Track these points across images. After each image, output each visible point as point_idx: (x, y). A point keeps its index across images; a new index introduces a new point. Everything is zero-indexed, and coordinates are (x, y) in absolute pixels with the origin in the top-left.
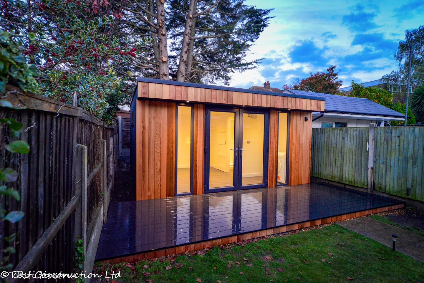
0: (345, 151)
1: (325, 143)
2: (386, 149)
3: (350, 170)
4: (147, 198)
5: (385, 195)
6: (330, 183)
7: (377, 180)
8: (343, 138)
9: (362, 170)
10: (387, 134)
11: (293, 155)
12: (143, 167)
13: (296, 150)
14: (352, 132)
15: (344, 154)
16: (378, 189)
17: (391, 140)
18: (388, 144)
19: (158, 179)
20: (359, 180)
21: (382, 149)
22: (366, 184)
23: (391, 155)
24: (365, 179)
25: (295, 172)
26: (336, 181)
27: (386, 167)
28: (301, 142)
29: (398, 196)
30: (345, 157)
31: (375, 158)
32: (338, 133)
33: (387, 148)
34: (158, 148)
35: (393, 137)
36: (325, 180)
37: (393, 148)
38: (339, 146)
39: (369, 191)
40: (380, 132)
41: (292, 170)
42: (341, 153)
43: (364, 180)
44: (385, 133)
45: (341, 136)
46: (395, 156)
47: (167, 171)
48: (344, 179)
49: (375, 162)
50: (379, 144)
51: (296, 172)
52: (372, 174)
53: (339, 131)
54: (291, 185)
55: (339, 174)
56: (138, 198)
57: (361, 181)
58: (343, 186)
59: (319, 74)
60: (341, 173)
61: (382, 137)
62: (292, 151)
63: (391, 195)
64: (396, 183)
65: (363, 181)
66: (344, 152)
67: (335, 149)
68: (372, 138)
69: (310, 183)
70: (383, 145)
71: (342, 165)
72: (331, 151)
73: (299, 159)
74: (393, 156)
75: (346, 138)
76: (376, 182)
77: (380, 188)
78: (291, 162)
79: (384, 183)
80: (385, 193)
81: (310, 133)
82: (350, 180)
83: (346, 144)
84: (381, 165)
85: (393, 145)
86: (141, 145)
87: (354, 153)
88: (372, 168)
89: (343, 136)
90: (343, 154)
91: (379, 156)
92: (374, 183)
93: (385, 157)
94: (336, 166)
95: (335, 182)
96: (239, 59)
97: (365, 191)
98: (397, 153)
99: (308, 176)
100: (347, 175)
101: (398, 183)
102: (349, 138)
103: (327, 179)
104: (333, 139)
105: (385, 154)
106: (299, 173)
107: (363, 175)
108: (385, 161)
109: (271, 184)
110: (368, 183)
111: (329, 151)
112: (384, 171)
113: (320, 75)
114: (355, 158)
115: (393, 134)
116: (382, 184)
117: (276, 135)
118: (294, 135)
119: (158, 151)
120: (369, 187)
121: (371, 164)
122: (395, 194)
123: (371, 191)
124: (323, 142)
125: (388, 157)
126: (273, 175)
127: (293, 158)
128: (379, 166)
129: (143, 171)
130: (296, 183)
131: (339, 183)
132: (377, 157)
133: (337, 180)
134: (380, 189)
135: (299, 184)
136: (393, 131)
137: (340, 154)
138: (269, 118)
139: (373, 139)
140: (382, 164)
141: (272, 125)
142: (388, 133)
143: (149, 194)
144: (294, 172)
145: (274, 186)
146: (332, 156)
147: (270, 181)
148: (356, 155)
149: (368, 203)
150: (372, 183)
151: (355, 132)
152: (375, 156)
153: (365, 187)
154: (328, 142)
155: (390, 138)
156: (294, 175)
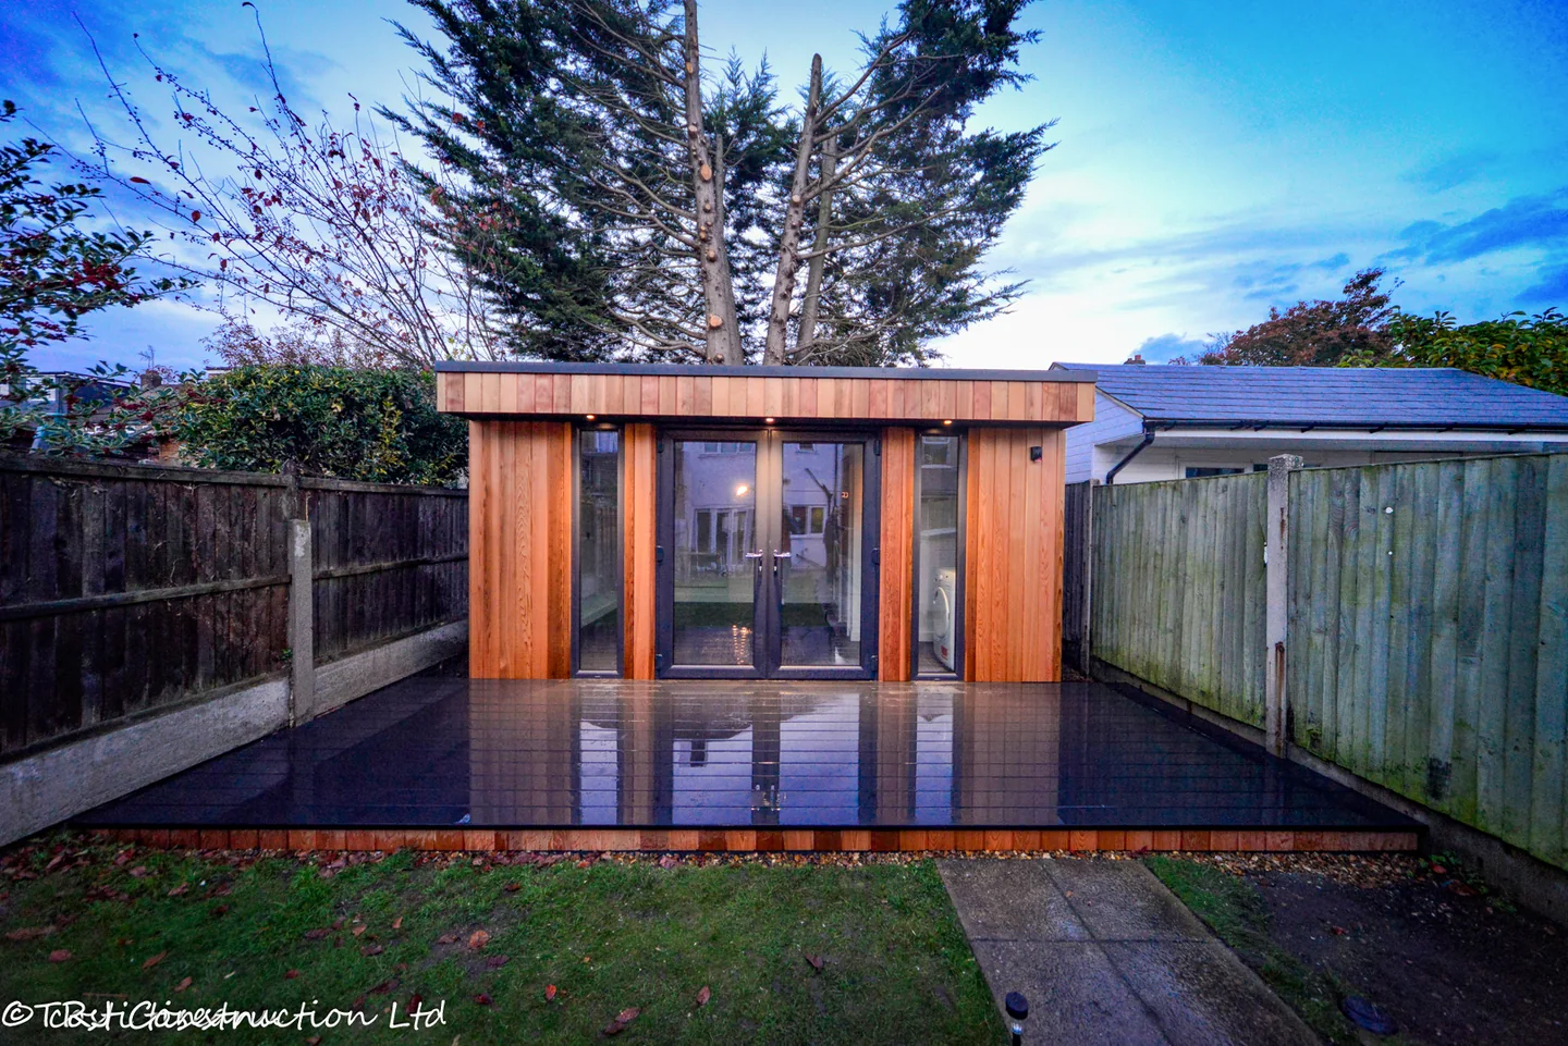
0: (1189, 572)
1: (1131, 537)
2: (1337, 568)
3: (1205, 644)
4: (496, 675)
5: (1334, 774)
6: (1146, 688)
7: (1301, 701)
8: (1183, 520)
9: (1246, 650)
10: (1339, 502)
11: (982, 579)
12: (487, 593)
13: (995, 562)
14: (1210, 499)
15: (1184, 583)
16: (1306, 741)
17: (1357, 526)
18: (1342, 541)
19: (524, 627)
20: (1235, 695)
21: (1319, 567)
22: (1259, 712)
23: (1355, 593)
24: (1258, 692)
25: (990, 637)
26: (1160, 684)
27: (1337, 646)
28: (1014, 535)
29: (1391, 793)
30: (1188, 595)
31: (1292, 604)
32: (1169, 502)
33: (1341, 564)
34: (523, 544)
35: (1363, 514)
36: (1132, 676)
37: (1364, 562)
38: (1170, 549)
39: (1271, 742)
40: (1310, 494)
41: (978, 630)
42: (1177, 578)
43: (1253, 694)
44: (1331, 494)
45: (1176, 515)
46: (1372, 603)
47: (550, 607)
48: (1184, 680)
49: (1293, 620)
50: (1306, 545)
51: (994, 637)
52: (1280, 676)
53: (1169, 496)
54: (972, 679)
55: (1169, 659)
56: (474, 673)
57: (1241, 697)
58: (1184, 707)
59: (1308, 308)
60: (1176, 658)
61: (1318, 516)
62: (975, 564)
63: (1359, 778)
64: (1378, 728)
65: (1247, 697)
66: (1185, 574)
67: (1159, 562)
68: (1278, 516)
69: (1058, 679)
70: (1323, 548)
71: (1179, 625)
72: (1145, 567)
73: (1006, 590)
74: (1364, 598)
75: (1191, 520)
76: (1298, 709)
77: (1315, 738)
78: (974, 601)
79: (1326, 721)
80: (1335, 764)
81: (1056, 503)
82: (1205, 688)
83: (1191, 541)
84: (1318, 639)
85: (1365, 549)
86: (481, 537)
87: (1218, 579)
88: (1279, 647)
89: (1185, 514)
90: (1181, 584)
91: (1308, 597)
92: (1290, 712)
93: (1330, 604)
94: (1162, 626)
95: (1155, 686)
96: (960, 296)
97: (1255, 739)
98: (1383, 585)
99: (1050, 656)
100: (1193, 667)
101: (1389, 727)
102: (1200, 521)
103: (1133, 671)
104: (1152, 525)
105: (1331, 591)
106: (1010, 642)
107: (1248, 671)
108: (1331, 620)
109: (890, 672)
110: (1266, 709)
111: (1141, 568)
112: (1328, 667)
113: (1311, 312)
114: (1222, 600)
115: (1366, 500)
116: (1320, 722)
117: (907, 509)
118: (984, 510)
119: (524, 553)
120: (1271, 726)
121: (1276, 631)
122: (1378, 778)
123: (1278, 747)
124: (1125, 534)
125: (1345, 605)
126: (898, 642)
127: (979, 590)
128: (1310, 639)
129: (487, 605)
130: (998, 676)
131: (1171, 692)
132: (1301, 601)
133: (1164, 680)
134: (1313, 745)
135: (1009, 679)
136: (1365, 484)
137: (1172, 582)
138: (879, 454)
139: (1283, 522)
140: (1319, 632)
141: (890, 479)
142: (1341, 494)
143: (502, 665)
144: (986, 636)
145: (902, 677)
146: (1150, 587)
147: (885, 659)
148: (1222, 586)
149: (1268, 799)
150: (1280, 709)
151: (1221, 497)
152: (1293, 596)
153: (1257, 724)
154: (1138, 536)
155: (1350, 514)
156: (986, 650)
